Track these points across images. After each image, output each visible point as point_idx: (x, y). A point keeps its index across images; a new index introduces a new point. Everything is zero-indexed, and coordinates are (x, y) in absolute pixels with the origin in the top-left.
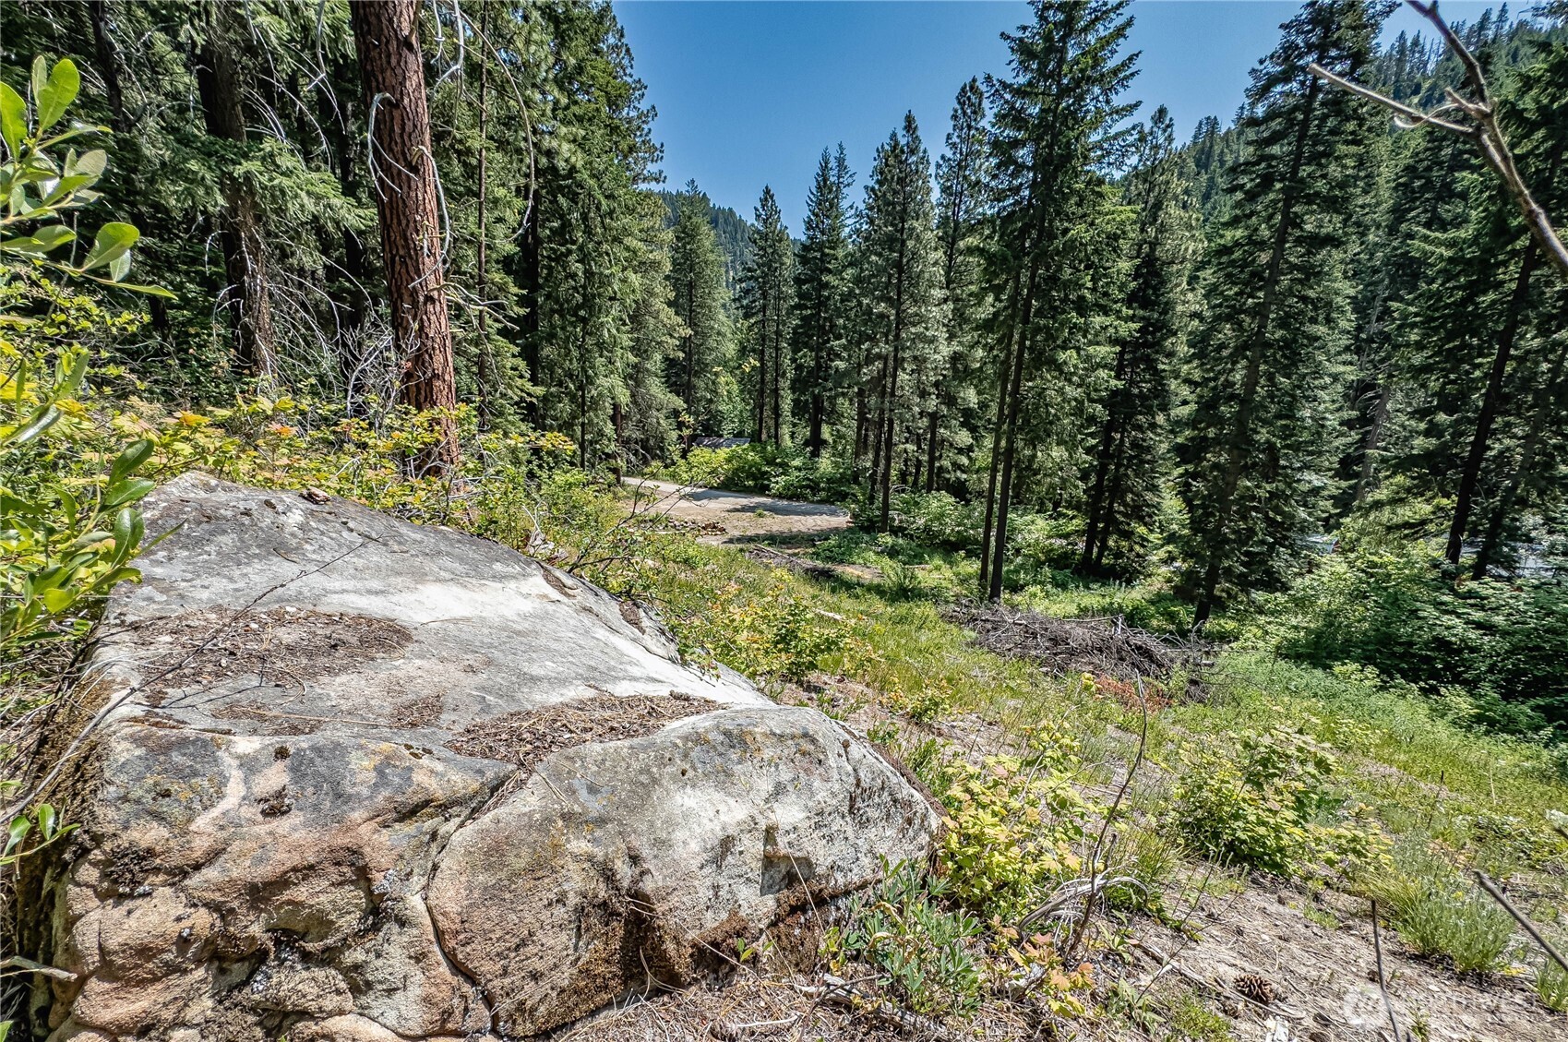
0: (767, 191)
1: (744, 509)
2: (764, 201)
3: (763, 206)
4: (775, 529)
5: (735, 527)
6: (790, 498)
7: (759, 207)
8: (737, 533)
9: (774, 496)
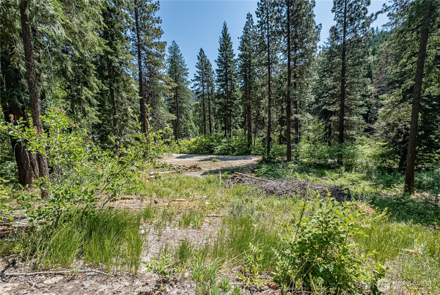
0: (201, 50)
1: (205, 160)
2: (200, 54)
3: (200, 55)
4: (224, 166)
5: (205, 167)
6: (223, 155)
7: (199, 55)
8: (207, 170)
9: (216, 154)
